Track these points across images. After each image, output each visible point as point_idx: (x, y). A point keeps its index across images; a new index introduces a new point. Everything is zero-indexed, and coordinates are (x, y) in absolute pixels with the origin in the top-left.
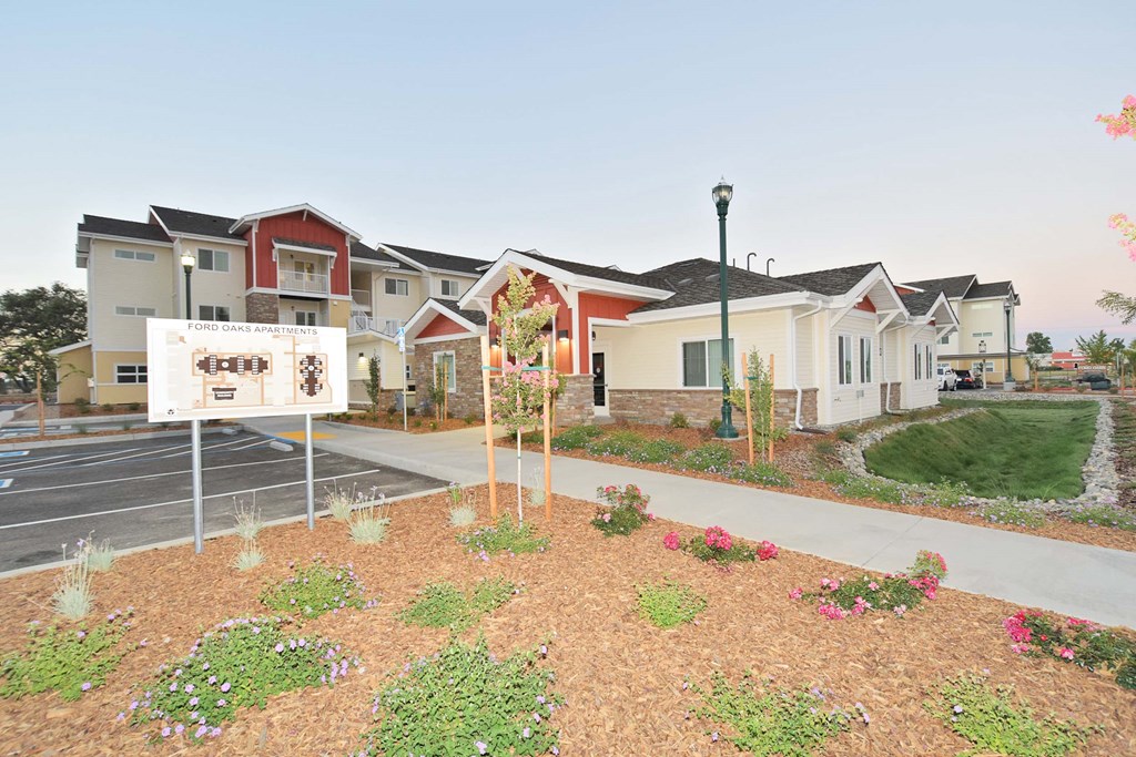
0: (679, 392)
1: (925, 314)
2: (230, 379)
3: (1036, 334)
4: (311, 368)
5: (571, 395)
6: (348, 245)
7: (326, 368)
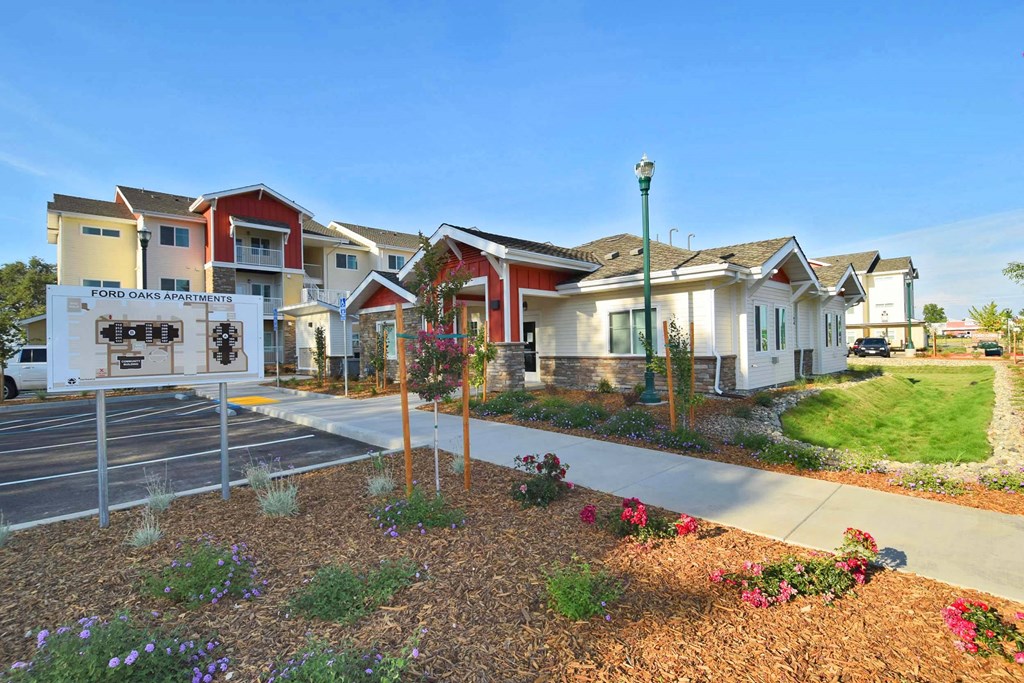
0: (605, 359)
1: (834, 285)
2: (138, 346)
3: (931, 305)
4: (225, 336)
6: (301, 222)
7: (242, 336)
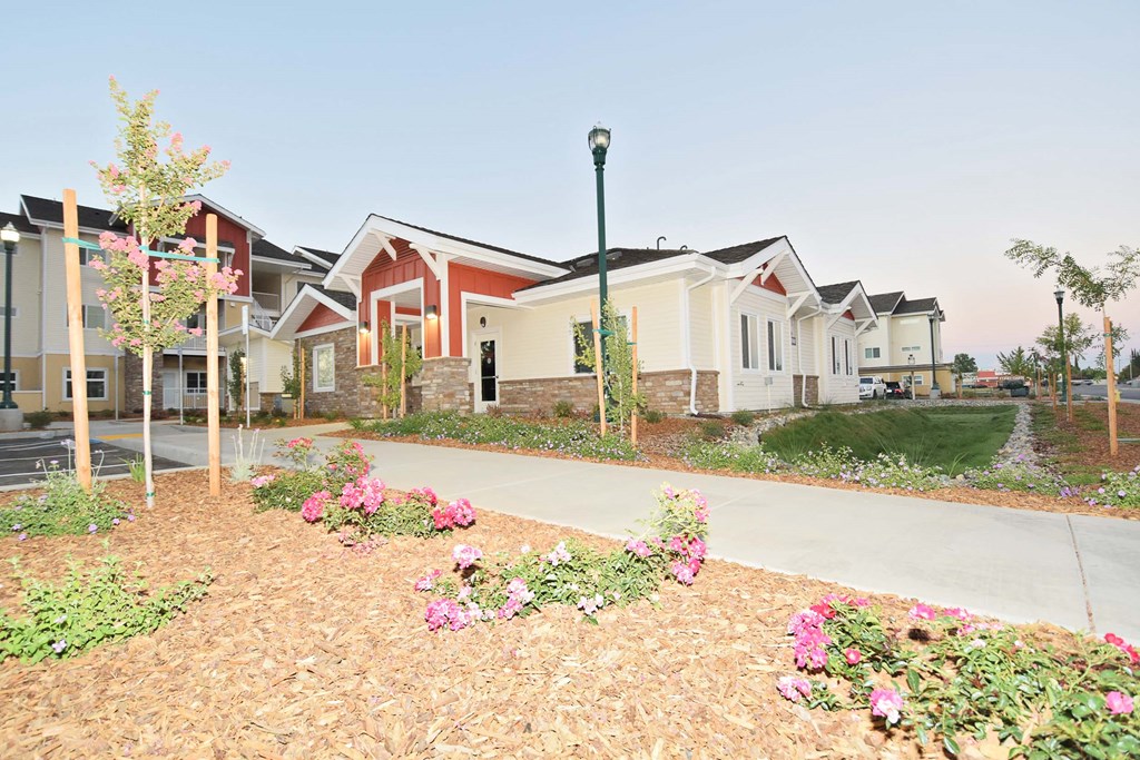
0: (570, 379)
1: (839, 302)
3: (962, 355)
5: (440, 381)
6: (249, 242)
